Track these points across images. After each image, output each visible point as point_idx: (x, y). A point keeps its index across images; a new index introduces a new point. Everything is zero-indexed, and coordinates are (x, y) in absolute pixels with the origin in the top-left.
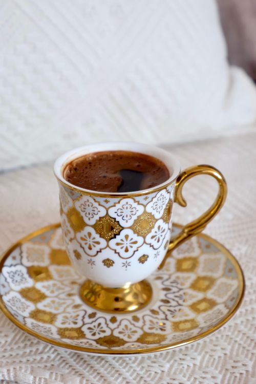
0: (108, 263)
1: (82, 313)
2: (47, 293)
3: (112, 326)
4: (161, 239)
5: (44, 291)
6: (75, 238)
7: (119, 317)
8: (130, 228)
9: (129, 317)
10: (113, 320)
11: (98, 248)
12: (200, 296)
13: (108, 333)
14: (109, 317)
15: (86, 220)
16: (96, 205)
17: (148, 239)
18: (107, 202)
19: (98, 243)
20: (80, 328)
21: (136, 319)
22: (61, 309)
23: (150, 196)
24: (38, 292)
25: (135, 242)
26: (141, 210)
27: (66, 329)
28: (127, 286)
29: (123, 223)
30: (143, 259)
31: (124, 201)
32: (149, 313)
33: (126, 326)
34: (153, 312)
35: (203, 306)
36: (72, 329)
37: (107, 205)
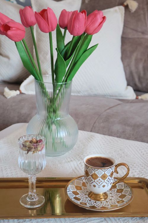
0: (94, 186)
1: (87, 199)
2: (80, 193)
3: (95, 204)
4: (109, 181)
5: (79, 192)
6: (87, 178)
7: (97, 202)
8: (100, 177)
9: (100, 202)
10: (95, 202)
11: (92, 181)
12: (121, 199)
13: (93, 205)
14: (94, 201)
15: (89, 174)
16: (92, 170)
17: (105, 181)
18: (95, 169)
19: (92, 180)
20: (86, 203)
21: (101, 203)
22: (82, 198)
23: (106, 169)
24: (77, 193)
25: (102, 181)
26: (103, 173)
27: (82, 203)
28: (101, 193)
29: (99, 176)
30: (104, 186)
31: (99, 170)
32: (106, 202)
33: (98, 204)
34: (107, 202)
35: (121, 202)
36: (84, 203)
37: (95, 170)
